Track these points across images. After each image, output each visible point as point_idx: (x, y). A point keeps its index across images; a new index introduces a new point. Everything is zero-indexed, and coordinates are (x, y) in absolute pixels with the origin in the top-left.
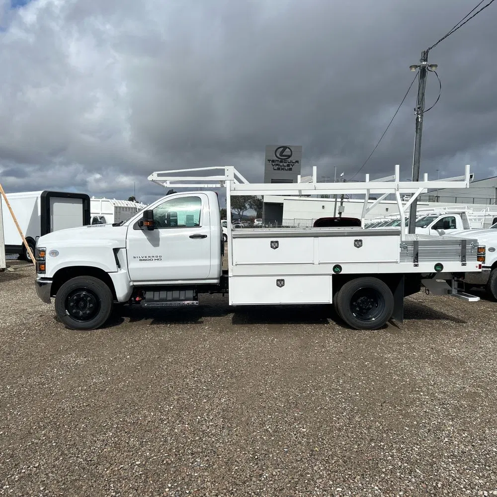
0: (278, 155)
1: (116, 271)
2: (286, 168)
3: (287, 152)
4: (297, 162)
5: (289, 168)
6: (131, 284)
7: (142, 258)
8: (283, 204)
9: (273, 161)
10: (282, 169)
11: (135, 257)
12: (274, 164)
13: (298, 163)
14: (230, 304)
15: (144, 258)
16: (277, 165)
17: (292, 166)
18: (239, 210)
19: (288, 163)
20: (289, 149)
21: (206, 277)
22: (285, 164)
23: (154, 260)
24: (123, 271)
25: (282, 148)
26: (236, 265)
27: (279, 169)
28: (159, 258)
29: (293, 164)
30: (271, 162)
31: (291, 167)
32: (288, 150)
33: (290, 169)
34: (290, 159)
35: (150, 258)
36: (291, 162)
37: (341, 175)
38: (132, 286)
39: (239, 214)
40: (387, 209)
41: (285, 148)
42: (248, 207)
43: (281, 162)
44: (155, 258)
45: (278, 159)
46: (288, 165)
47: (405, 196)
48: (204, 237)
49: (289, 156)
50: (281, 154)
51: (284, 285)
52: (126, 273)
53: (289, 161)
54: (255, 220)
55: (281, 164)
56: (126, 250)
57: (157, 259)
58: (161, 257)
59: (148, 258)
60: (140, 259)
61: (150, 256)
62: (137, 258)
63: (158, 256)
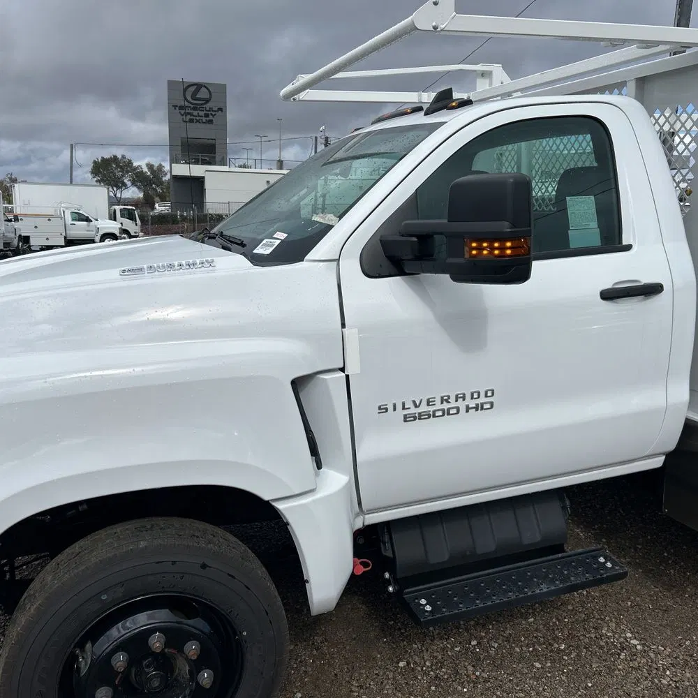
0: (189, 99)
1: (309, 486)
2: (204, 120)
3: (203, 94)
4: (220, 109)
5: (208, 119)
6: (358, 523)
7: (413, 410)
8: (203, 178)
9: (181, 108)
10: (197, 121)
11: (383, 409)
12: (183, 112)
13: (222, 111)
15: (424, 408)
16: (189, 114)
17: (213, 116)
18: (115, 189)
19: (205, 112)
20: (206, 87)
22: (202, 113)
23: (463, 409)
25: (196, 87)
27: (191, 121)
28: (482, 403)
29: (214, 113)
30: (177, 108)
31: (211, 118)
32: (203, 90)
33: (210, 122)
34: (208, 105)
35: (446, 406)
36: (211, 109)
37: (321, 129)
39: (115, 195)
41: (199, 86)
42: (129, 183)
43: (195, 109)
44: (468, 401)
45: (190, 105)
46: (207, 116)
48: (652, 290)
49: (207, 101)
50: (194, 96)
52: (349, 485)
53: (208, 109)
54: (157, 205)
55: (195, 113)
56: (347, 377)
57: (476, 408)
58: (493, 395)
59: (438, 406)
60: (406, 412)
61: (449, 397)
62: (395, 409)
63: (479, 393)
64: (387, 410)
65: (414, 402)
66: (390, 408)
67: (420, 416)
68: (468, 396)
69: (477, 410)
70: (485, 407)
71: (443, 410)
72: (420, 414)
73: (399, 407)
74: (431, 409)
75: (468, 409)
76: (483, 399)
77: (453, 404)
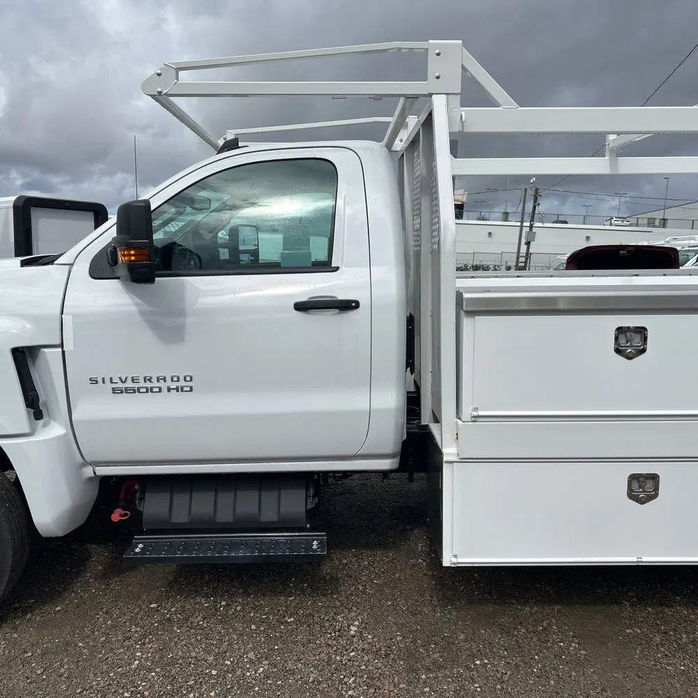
1: (27, 430)
6: (88, 472)
7: (120, 385)
11: (94, 381)
14: (446, 563)
15: (129, 384)
21: (353, 452)
23: (165, 389)
24: (54, 430)
26: (476, 418)
28: (183, 385)
35: (148, 385)
37: (532, 181)
38: (90, 479)
40: (588, 238)
44: (169, 383)
47: (615, 219)
48: (348, 306)
51: (656, 496)
52: (66, 435)
56: (63, 352)
57: (177, 389)
58: (191, 380)
59: (142, 384)
60: (114, 386)
61: (151, 378)
62: (104, 382)
63: (178, 378)
64: (97, 382)
65: (120, 378)
66: (100, 380)
67: (127, 390)
68: (168, 379)
69: (178, 391)
70: (185, 389)
71: (147, 388)
72: (126, 388)
73: (108, 380)
74: (136, 385)
75: (169, 389)
76: (182, 383)
77: (155, 384)
